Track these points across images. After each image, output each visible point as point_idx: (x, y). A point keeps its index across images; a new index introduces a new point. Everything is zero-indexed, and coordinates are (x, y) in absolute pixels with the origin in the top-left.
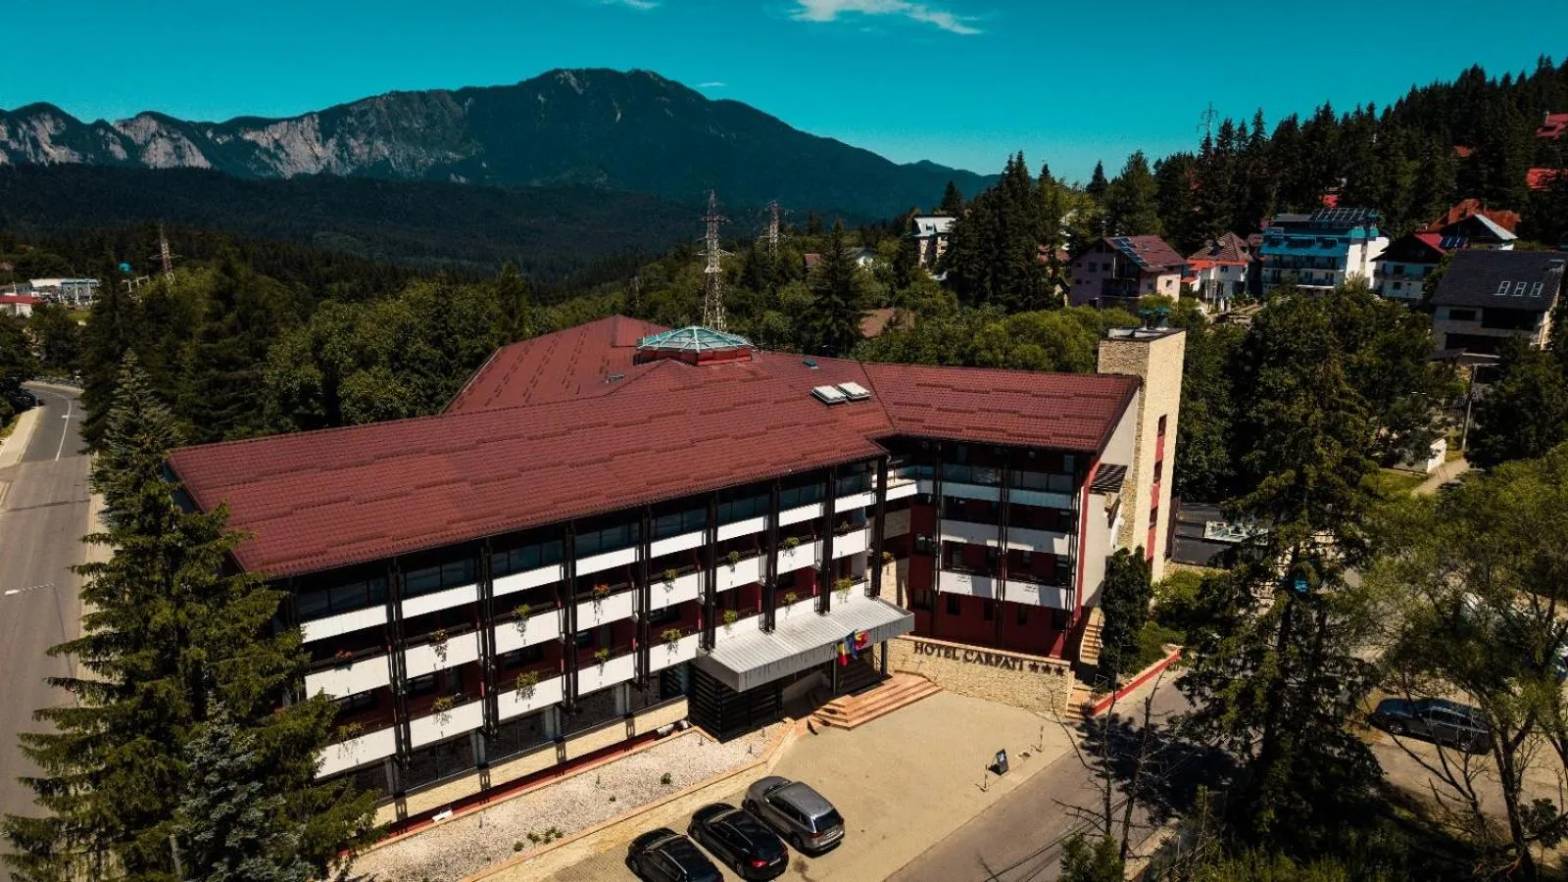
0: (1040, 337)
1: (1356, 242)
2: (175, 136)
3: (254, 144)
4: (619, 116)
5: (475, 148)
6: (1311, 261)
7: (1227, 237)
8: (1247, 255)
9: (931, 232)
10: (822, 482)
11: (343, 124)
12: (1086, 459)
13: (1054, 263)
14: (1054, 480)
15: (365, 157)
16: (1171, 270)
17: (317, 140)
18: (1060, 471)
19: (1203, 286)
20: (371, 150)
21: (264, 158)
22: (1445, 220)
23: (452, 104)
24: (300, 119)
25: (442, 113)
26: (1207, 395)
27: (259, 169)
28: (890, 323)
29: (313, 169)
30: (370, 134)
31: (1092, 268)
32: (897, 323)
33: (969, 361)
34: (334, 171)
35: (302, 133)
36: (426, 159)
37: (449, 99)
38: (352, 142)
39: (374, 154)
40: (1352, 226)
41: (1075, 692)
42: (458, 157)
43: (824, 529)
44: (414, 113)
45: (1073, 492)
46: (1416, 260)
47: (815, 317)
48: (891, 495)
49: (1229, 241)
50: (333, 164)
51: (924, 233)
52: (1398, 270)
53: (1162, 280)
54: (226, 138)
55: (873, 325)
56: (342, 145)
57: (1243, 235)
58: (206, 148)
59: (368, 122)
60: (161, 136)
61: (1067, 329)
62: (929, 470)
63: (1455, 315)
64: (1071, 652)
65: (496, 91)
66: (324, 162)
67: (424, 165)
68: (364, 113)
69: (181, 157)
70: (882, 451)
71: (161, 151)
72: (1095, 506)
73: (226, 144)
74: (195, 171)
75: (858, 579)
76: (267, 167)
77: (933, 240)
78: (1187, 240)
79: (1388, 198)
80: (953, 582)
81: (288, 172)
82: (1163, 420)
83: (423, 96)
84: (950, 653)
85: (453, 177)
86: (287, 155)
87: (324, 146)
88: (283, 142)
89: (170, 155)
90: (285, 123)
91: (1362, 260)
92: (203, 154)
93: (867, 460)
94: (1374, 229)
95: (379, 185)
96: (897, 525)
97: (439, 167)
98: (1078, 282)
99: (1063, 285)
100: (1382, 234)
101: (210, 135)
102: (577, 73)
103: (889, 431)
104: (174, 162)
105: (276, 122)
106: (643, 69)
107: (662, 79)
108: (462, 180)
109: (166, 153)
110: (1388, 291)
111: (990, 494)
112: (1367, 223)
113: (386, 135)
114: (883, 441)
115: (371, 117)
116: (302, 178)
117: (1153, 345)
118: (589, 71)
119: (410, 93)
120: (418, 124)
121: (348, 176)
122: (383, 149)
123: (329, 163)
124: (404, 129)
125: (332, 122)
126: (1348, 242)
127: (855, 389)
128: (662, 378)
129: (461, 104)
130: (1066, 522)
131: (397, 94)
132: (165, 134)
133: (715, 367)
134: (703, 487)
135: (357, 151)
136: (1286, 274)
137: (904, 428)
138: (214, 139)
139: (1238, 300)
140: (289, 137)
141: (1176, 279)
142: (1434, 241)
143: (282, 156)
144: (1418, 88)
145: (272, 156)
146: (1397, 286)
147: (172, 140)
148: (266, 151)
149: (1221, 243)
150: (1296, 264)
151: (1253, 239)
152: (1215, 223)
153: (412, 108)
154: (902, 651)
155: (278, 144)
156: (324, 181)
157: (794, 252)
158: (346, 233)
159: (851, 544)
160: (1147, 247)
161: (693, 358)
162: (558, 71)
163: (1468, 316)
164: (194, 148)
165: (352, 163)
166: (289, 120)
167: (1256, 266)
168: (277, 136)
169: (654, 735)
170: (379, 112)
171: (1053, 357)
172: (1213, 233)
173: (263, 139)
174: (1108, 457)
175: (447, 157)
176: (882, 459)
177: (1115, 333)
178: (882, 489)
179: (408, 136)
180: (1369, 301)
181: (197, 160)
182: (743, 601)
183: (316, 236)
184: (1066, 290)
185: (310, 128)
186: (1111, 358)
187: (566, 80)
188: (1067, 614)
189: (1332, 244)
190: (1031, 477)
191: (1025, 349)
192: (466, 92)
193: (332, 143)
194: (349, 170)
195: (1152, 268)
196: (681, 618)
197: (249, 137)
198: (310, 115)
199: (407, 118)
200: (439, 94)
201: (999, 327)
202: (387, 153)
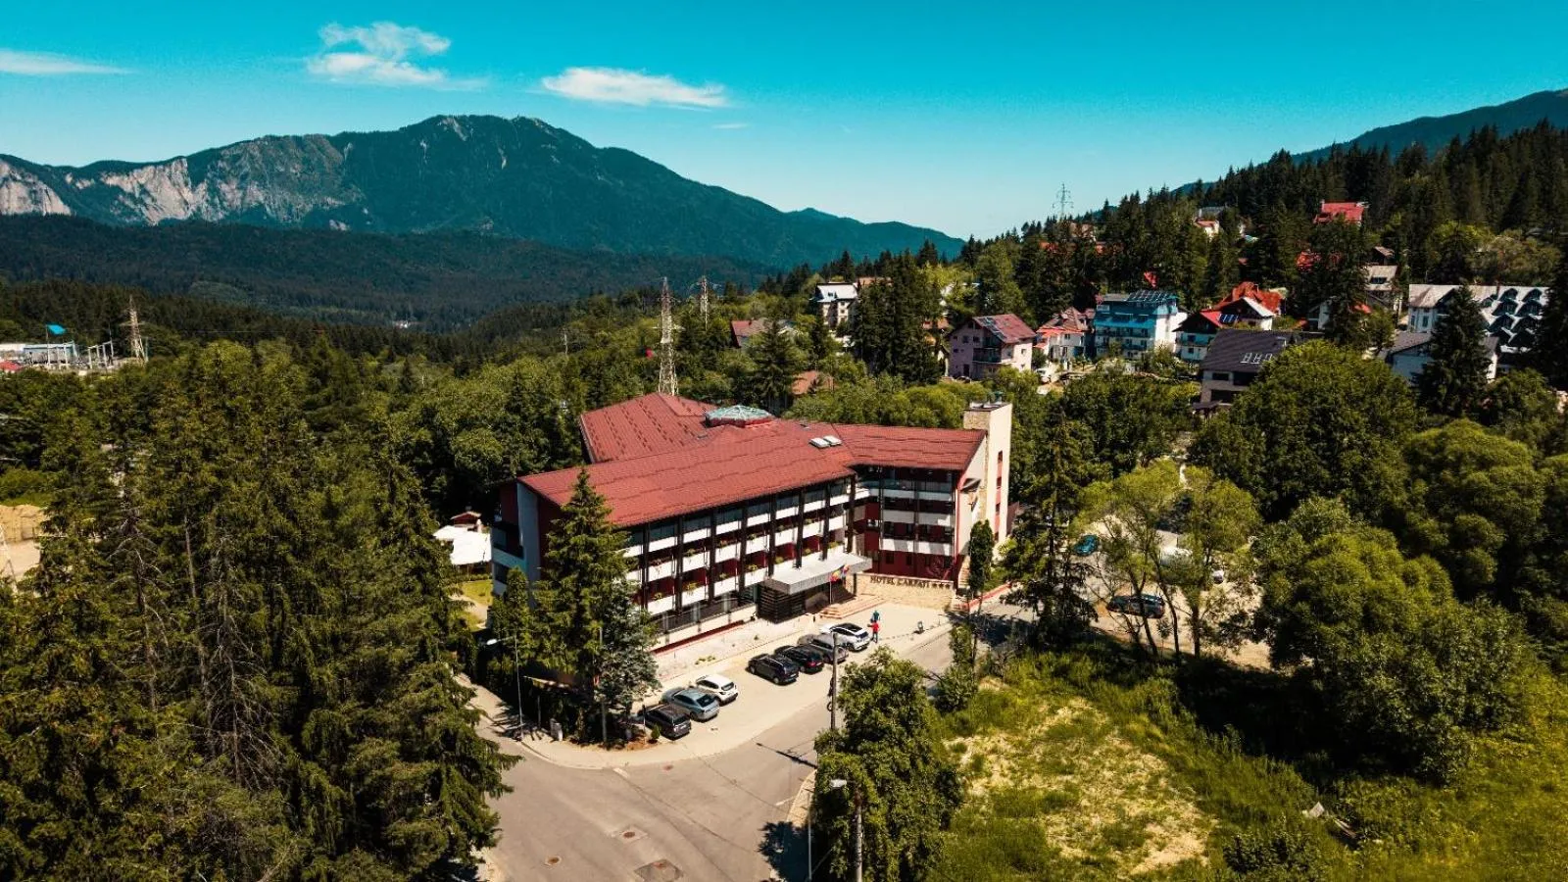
0: (930, 404)
1: (1162, 316)
2: (31, 180)
3: (118, 189)
4: (504, 162)
5: (356, 194)
6: (1131, 331)
7: (1068, 311)
8: (1084, 326)
9: (832, 298)
10: (825, 488)
11: (213, 168)
12: (957, 474)
13: (935, 331)
14: (943, 486)
15: (238, 203)
16: (1024, 340)
17: (186, 184)
18: (945, 481)
19: (1051, 350)
20: (244, 195)
21: (128, 202)
22: (1230, 298)
23: (331, 150)
24: (167, 163)
25: (320, 159)
26: (1036, 438)
27: (123, 214)
28: (814, 384)
29: (182, 215)
30: (244, 178)
31: (966, 340)
32: (820, 384)
33: (886, 421)
34: (206, 217)
35: (170, 177)
36: (303, 204)
37: (327, 144)
38: (224, 187)
39: (247, 200)
40: (1158, 305)
41: (956, 602)
42: (337, 203)
43: (826, 514)
44: (290, 159)
45: (952, 492)
46: (1202, 332)
47: (760, 381)
48: (858, 496)
49: (1071, 314)
50: (203, 210)
51: (827, 299)
52: (1191, 339)
53: (1018, 349)
54: (87, 183)
55: (801, 386)
56: (213, 191)
57: (1082, 310)
58: (66, 194)
59: (240, 167)
60: (15, 180)
61: (946, 398)
62: (876, 483)
63: (1217, 377)
64: (954, 577)
65: (376, 136)
66: (193, 207)
67: (302, 211)
68: (237, 158)
69: (37, 202)
70: (852, 473)
71: (14, 197)
72: (963, 500)
73: (86, 189)
74: (56, 218)
75: (840, 543)
76: (132, 212)
77: (834, 305)
78: (1040, 311)
79: (1187, 281)
80: (888, 545)
81: (154, 218)
82: (1000, 454)
83: (298, 140)
84: (890, 582)
85: (332, 223)
86: (153, 200)
87: (193, 190)
88: (149, 187)
89: (24, 199)
90: (151, 168)
91: (1166, 331)
92: (62, 199)
93: (844, 478)
94: (1174, 308)
95: (257, 232)
96: (860, 514)
97: (316, 212)
98: (956, 351)
99: (944, 351)
100: (1180, 310)
101: (69, 179)
102: (462, 120)
103: (854, 462)
104: (30, 208)
105: (141, 166)
106: (528, 116)
107: (551, 128)
108: (343, 227)
109: (20, 198)
110: (1185, 354)
111: (909, 495)
112: (1169, 303)
113: (261, 180)
114: (852, 468)
115: (244, 161)
116: (170, 225)
117: (993, 413)
118: (472, 117)
119: (286, 137)
120: (295, 169)
121: (220, 221)
122: (256, 194)
123: (199, 209)
124: (279, 174)
125: (202, 166)
126: (1155, 317)
127: (834, 440)
128: (729, 435)
129: (340, 149)
130: (948, 508)
131: (272, 139)
132: (19, 177)
133: (753, 428)
134: (769, 491)
135: (229, 196)
136: (1113, 341)
137: (861, 461)
138: (73, 184)
139: (1078, 362)
140: (155, 182)
141: (1028, 347)
142: (1215, 317)
143: (148, 201)
144: (1235, 171)
145: (136, 201)
146: (1191, 351)
147: (27, 184)
148: (131, 196)
149: (1065, 316)
150: (1118, 334)
151: (1090, 313)
152: (1061, 298)
153: (287, 153)
154: (864, 581)
155: (144, 191)
156: (194, 228)
157: (722, 321)
158: (227, 282)
159: (837, 523)
160: (1004, 324)
161: (742, 424)
162: (440, 118)
163: (1224, 378)
164: (51, 193)
165: (223, 208)
166: (156, 164)
167: (1089, 335)
168: (142, 181)
169: (741, 623)
170: (252, 157)
171: (938, 415)
172: (1060, 307)
173: (128, 184)
174: (968, 474)
175: (325, 203)
176: (852, 477)
177: (973, 405)
178: (853, 494)
179: (283, 180)
180: (1172, 362)
181: (55, 206)
182: (785, 552)
183: (194, 285)
184: (947, 355)
185: (179, 172)
186: (970, 420)
187: (450, 126)
188: (950, 558)
189: (1144, 319)
190: (930, 485)
191: (922, 411)
192: (345, 138)
193: (202, 187)
194: (221, 216)
195: (1008, 340)
196: (757, 560)
197: (113, 181)
198: (180, 158)
199: (282, 163)
200: (316, 139)
201: (902, 395)
202: (261, 199)
